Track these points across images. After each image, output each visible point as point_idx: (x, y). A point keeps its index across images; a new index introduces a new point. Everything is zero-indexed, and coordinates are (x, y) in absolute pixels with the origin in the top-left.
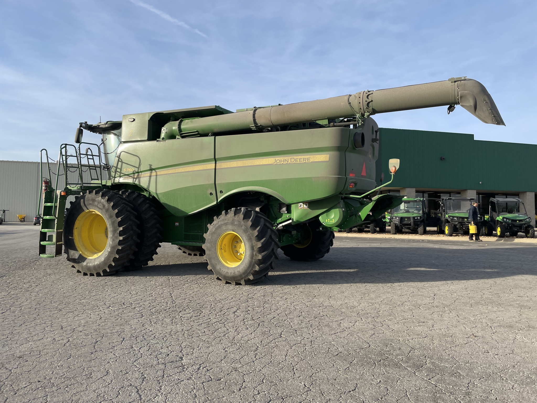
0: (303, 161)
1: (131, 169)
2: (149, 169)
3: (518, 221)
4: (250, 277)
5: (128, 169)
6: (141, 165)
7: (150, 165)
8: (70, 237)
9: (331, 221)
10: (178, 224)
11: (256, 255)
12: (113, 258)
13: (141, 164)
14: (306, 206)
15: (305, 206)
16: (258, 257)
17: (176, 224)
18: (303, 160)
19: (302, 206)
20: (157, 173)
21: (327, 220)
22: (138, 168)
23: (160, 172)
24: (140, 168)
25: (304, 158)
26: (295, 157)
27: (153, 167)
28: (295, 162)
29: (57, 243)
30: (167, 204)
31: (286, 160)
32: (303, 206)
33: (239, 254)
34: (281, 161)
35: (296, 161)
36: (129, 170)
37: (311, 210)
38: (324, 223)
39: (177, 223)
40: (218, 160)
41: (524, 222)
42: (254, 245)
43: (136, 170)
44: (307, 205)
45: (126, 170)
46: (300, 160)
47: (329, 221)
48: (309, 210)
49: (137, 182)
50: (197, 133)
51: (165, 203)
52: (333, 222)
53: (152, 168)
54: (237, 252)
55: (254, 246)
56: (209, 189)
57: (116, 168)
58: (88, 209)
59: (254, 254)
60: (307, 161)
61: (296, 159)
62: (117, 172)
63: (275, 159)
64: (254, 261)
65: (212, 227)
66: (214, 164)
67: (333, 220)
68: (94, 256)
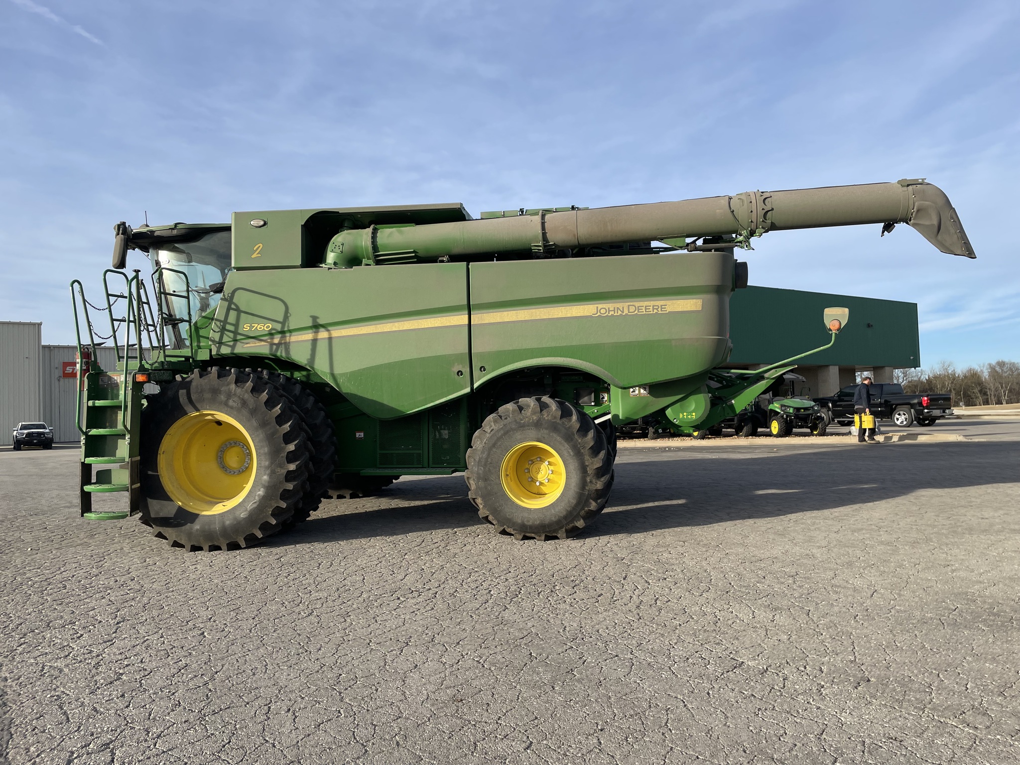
0: (653, 311)
1: (264, 326)
2: (310, 324)
3: (802, 410)
4: (579, 523)
5: (257, 325)
6: (290, 318)
7: (314, 318)
8: (150, 473)
9: (690, 417)
10: (362, 435)
11: (591, 482)
12: (271, 510)
13: (289, 315)
14: (645, 392)
15: (642, 391)
16: (596, 485)
17: (357, 435)
18: (653, 309)
19: (637, 392)
20: (330, 334)
21: (681, 416)
22: (283, 323)
23: (336, 333)
24: (288, 324)
25: (653, 306)
26: (637, 304)
27: (321, 321)
28: (636, 312)
29: (133, 487)
30: (355, 396)
31: (618, 308)
32: (639, 391)
33: (538, 484)
34: (609, 311)
35: (640, 311)
36: (259, 327)
37: (654, 399)
38: (675, 420)
39: (359, 433)
40: (473, 309)
41: (810, 412)
42: (587, 464)
43: (279, 327)
44: (647, 389)
45: (251, 327)
46: (646, 309)
47: (685, 417)
48: (652, 398)
49: (281, 352)
50: (414, 255)
51: (352, 394)
52: (694, 417)
53: (317, 322)
54: (533, 480)
55: (588, 466)
56: (456, 364)
57: (222, 324)
58: (198, 410)
59: (588, 480)
60: (661, 311)
61: (638, 307)
62: (226, 332)
63: (597, 307)
64: (587, 493)
65: (490, 435)
66: (467, 316)
67: (694, 414)
68: (214, 509)
